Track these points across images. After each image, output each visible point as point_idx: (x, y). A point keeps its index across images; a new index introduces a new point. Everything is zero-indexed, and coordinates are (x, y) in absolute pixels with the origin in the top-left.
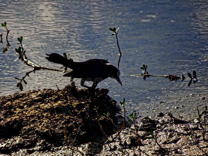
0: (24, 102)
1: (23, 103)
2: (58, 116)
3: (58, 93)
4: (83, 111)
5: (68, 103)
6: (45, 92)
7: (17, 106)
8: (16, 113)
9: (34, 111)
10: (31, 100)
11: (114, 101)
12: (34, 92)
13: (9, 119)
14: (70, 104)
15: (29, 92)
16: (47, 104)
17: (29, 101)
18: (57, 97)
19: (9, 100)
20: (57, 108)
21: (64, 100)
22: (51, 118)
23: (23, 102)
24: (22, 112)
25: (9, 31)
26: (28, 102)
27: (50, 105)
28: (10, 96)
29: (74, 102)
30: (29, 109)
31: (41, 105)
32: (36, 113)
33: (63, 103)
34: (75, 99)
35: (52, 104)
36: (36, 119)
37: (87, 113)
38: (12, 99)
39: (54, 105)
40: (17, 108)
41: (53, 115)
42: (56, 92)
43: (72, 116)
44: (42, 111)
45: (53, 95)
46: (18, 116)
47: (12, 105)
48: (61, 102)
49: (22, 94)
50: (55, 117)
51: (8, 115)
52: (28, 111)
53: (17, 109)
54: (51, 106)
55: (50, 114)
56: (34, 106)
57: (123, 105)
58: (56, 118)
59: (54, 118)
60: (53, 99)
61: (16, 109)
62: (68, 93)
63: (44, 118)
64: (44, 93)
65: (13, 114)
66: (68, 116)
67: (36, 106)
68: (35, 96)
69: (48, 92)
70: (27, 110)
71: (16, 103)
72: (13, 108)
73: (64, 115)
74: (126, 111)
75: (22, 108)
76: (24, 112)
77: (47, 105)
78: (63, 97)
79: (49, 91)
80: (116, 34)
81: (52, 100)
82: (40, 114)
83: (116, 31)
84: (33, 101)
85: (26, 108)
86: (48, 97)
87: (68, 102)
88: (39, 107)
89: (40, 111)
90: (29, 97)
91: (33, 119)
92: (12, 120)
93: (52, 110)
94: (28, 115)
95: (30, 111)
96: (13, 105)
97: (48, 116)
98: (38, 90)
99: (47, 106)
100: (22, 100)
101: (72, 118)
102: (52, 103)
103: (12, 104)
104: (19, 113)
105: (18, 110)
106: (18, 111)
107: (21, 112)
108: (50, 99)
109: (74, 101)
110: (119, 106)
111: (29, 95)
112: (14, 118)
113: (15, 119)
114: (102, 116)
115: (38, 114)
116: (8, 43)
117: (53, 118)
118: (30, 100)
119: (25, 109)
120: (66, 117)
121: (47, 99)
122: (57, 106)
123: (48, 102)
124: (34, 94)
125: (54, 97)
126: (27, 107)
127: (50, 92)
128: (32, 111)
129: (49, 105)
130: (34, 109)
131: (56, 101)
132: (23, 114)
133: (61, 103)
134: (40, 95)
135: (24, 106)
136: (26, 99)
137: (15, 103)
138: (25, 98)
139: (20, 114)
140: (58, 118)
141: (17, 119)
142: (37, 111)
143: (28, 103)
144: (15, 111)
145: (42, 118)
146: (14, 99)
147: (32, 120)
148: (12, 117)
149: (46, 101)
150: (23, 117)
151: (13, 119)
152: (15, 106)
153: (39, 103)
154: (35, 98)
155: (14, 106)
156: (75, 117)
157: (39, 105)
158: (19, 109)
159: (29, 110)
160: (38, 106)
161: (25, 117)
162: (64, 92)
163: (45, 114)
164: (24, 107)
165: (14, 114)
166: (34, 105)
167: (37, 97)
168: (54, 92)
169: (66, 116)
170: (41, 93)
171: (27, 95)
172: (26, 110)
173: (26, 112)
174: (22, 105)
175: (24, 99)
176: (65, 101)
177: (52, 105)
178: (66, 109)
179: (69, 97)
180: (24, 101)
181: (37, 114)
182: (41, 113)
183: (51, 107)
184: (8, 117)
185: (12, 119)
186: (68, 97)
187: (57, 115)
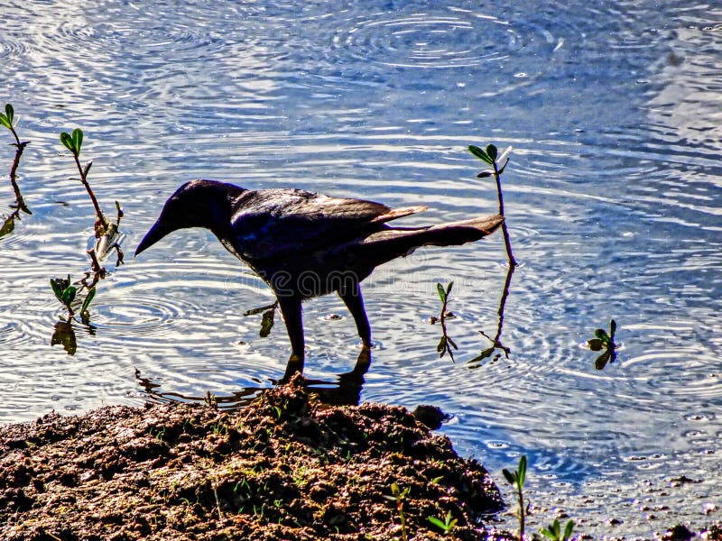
0: (83, 458)
1: (74, 460)
2: (229, 524)
3: (229, 424)
4: (338, 504)
5: (271, 468)
6: (175, 417)
7: (49, 471)
8: (44, 504)
9: (122, 495)
10: (112, 448)
11: (474, 465)
12: (126, 416)
13: (13, 528)
14: (283, 475)
15: (104, 411)
16: (181, 468)
17: (101, 451)
18: (226, 439)
19: (14, 446)
20: (226, 488)
21: (255, 455)
22: (197, 531)
23: (76, 457)
24: (72, 500)
25: (24, 144)
26: (100, 456)
27: (194, 475)
28: (19, 431)
29: (301, 465)
30: (103, 487)
31: (153, 474)
32: (132, 507)
33: (252, 466)
34: (304, 452)
35: (201, 469)
36: (129, 533)
37: (356, 516)
38: (28, 443)
39: (213, 473)
40: (48, 480)
41: (205, 520)
42: (224, 420)
43: (289, 523)
44: (159, 498)
45: (210, 428)
46: (52, 515)
47: (27, 467)
48: (245, 462)
49: (75, 423)
50: (213, 527)
51: (9, 511)
52: (98, 495)
53: (49, 486)
54: (198, 479)
55: (193, 515)
56: (122, 476)
57: (515, 485)
58: (220, 532)
59: (212, 532)
60: (209, 447)
61: (46, 485)
62: (273, 426)
63: (164, 531)
64: (168, 419)
65: (31, 509)
66: (274, 526)
67: (132, 478)
68: (130, 433)
69: (185, 416)
70: (94, 490)
71: (45, 462)
72: (35, 482)
73: (256, 518)
74: (529, 514)
75: (70, 480)
76: (80, 502)
77: (181, 474)
78: (252, 441)
79: (191, 413)
80: (498, 173)
81: (202, 453)
82: (148, 511)
83: (498, 161)
84: (120, 452)
85: (88, 483)
86: (186, 440)
87: (276, 466)
88: (144, 483)
89: (148, 499)
90: (104, 436)
91: (117, 533)
92: (28, 533)
93: (201, 497)
94: (96, 515)
95: (105, 497)
96: (31, 469)
97: (183, 523)
98: (142, 408)
99: (182, 478)
100: (71, 449)
101: (287, 533)
102: (204, 466)
103: (28, 463)
104: (57, 503)
105: (51, 488)
106: (54, 497)
107: (65, 500)
108: (195, 448)
109: (301, 458)
110: (494, 487)
111: (105, 428)
112: (33, 525)
113: (40, 529)
114: (423, 532)
115: (142, 511)
116: (20, 199)
117: (204, 531)
118: (106, 448)
119: (87, 486)
120: (262, 529)
121: (180, 445)
122: (226, 481)
123: (188, 460)
124: (124, 422)
125: (212, 440)
126: (95, 481)
127: (198, 418)
128: (117, 499)
129: (189, 475)
130: (125, 490)
131: (219, 456)
132: (76, 507)
133: (245, 466)
134: (152, 429)
135: (82, 472)
136: (89, 442)
137: (40, 459)
138: (86, 439)
139: (62, 508)
140: (227, 531)
141: (47, 528)
142: (135, 500)
143: (99, 461)
144: (40, 496)
145: (160, 527)
146: (38, 442)
147: (112, 536)
148: (26, 518)
149: (175, 456)
150: (73, 521)
151: (32, 529)
152: (42, 471)
153: (149, 462)
154: (129, 439)
155: (39, 473)
156: (303, 531)
157: (146, 473)
158: (60, 488)
159: (103, 494)
160: (140, 476)
161: (83, 523)
162: (257, 422)
163: (171, 514)
164: (82, 479)
165: (37, 507)
166: (127, 472)
167: (138, 435)
168: (216, 419)
169: (263, 523)
170: (156, 420)
171: (94, 426)
172: (89, 492)
173: (88, 498)
174: (70, 469)
175: (81, 444)
176: (260, 458)
177: (204, 476)
178: (266, 493)
179: (281, 442)
180: (80, 451)
181: (134, 513)
182: (153, 509)
183: (199, 485)
184: (7, 517)
185: (26, 527)
186: (275, 443)
187: (225, 516)
